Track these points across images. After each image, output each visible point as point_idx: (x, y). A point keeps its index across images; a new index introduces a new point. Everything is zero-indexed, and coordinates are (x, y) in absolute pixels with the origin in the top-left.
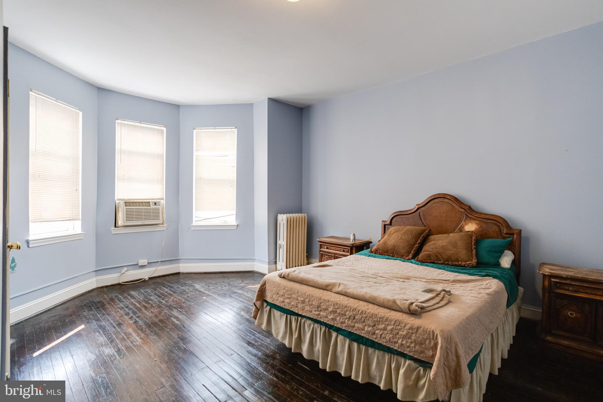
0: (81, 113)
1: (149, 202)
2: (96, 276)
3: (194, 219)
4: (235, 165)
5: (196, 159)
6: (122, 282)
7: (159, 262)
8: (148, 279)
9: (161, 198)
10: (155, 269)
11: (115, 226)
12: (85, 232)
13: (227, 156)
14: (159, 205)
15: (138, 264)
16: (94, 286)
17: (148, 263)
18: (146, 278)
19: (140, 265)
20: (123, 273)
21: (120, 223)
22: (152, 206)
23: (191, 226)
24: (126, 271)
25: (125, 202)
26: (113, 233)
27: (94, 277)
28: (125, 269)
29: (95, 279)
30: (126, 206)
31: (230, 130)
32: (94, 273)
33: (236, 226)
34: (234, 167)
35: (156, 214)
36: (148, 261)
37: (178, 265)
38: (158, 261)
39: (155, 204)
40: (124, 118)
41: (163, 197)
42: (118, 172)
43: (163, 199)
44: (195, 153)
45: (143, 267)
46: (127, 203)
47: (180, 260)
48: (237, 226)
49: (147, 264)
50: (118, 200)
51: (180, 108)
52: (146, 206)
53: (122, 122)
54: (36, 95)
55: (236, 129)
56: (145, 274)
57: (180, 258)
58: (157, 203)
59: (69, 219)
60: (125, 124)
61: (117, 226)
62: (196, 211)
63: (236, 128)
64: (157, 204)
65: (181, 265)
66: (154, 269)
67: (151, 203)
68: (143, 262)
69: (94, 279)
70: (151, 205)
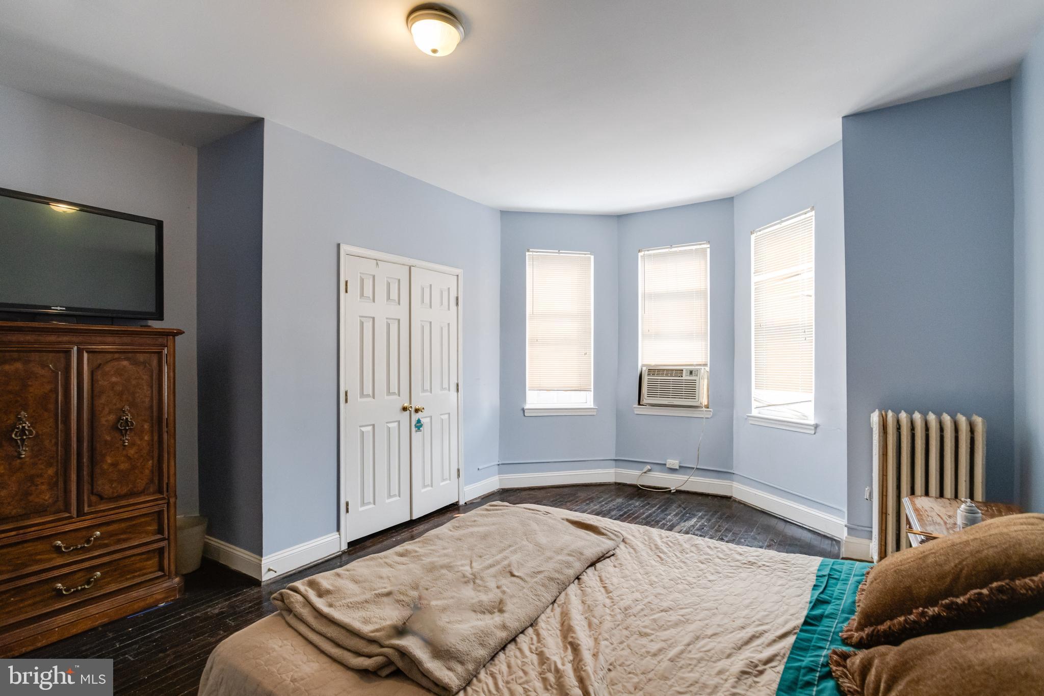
0: (592, 257)
1: (682, 370)
2: (616, 467)
3: (754, 404)
4: (812, 292)
5: (756, 289)
6: (642, 484)
7: (694, 468)
8: (675, 491)
9: (703, 363)
10: (687, 479)
11: (639, 404)
12: (597, 407)
13: (798, 275)
14: (697, 375)
15: (665, 465)
16: (612, 479)
17: (680, 467)
18: (673, 488)
19: (667, 466)
20: (645, 473)
21: (646, 400)
22: (685, 377)
23: (748, 416)
24: (649, 470)
25: (649, 370)
26: (636, 413)
27: (613, 468)
28: (649, 467)
29: (614, 471)
30: (649, 375)
31: (803, 217)
32: (613, 462)
33: (813, 428)
34: (811, 296)
35: (691, 390)
36: (680, 463)
37: (731, 484)
38: (693, 466)
39: (691, 373)
40: (649, 247)
41: (707, 362)
42: (642, 327)
43: (705, 365)
44: (754, 279)
45: (673, 470)
46: (652, 371)
47: (734, 476)
48: (816, 427)
49: (677, 467)
50: (643, 365)
51: (735, 201)
52: (676, 376)
53: (646, 253)
54: (534, 253)
55: (813, 213)
56: (673, 482)
57: (734, 472)
58: (693, 372)
59: (577, 389)
60: (650, 255)
61: (641, 404)
62: (756, 388)
63: (813, 208)
64: (693, 374)
65: (735, 485)
66: (685, 478)
67: (684, 372)
68: (673, 463)
69: (612, 471)
70: (684, 375)
